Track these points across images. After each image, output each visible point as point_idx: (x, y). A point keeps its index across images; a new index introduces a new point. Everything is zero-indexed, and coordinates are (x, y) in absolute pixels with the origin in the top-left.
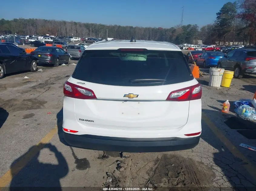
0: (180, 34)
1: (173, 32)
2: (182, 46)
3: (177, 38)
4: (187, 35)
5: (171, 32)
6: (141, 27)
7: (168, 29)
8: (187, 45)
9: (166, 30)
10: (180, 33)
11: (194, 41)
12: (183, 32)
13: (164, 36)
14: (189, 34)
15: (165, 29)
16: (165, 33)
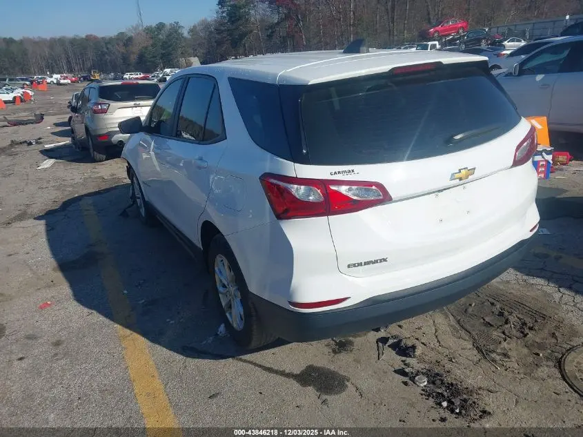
0: (146, 48)
1: (126, 45)
2: (161, 76)
3: (141, 57)
4: (163, 47)
5: (121, 44)
6: (39, 37)
7: (111, 39)
8: (171, 72)
9: (106, 41)
10: (145, 45)
11: (182, 61)
12: (151, 42)
13: (107, 57)
14: (165, 45)
15: (103, 38)
16: (107, 49)
